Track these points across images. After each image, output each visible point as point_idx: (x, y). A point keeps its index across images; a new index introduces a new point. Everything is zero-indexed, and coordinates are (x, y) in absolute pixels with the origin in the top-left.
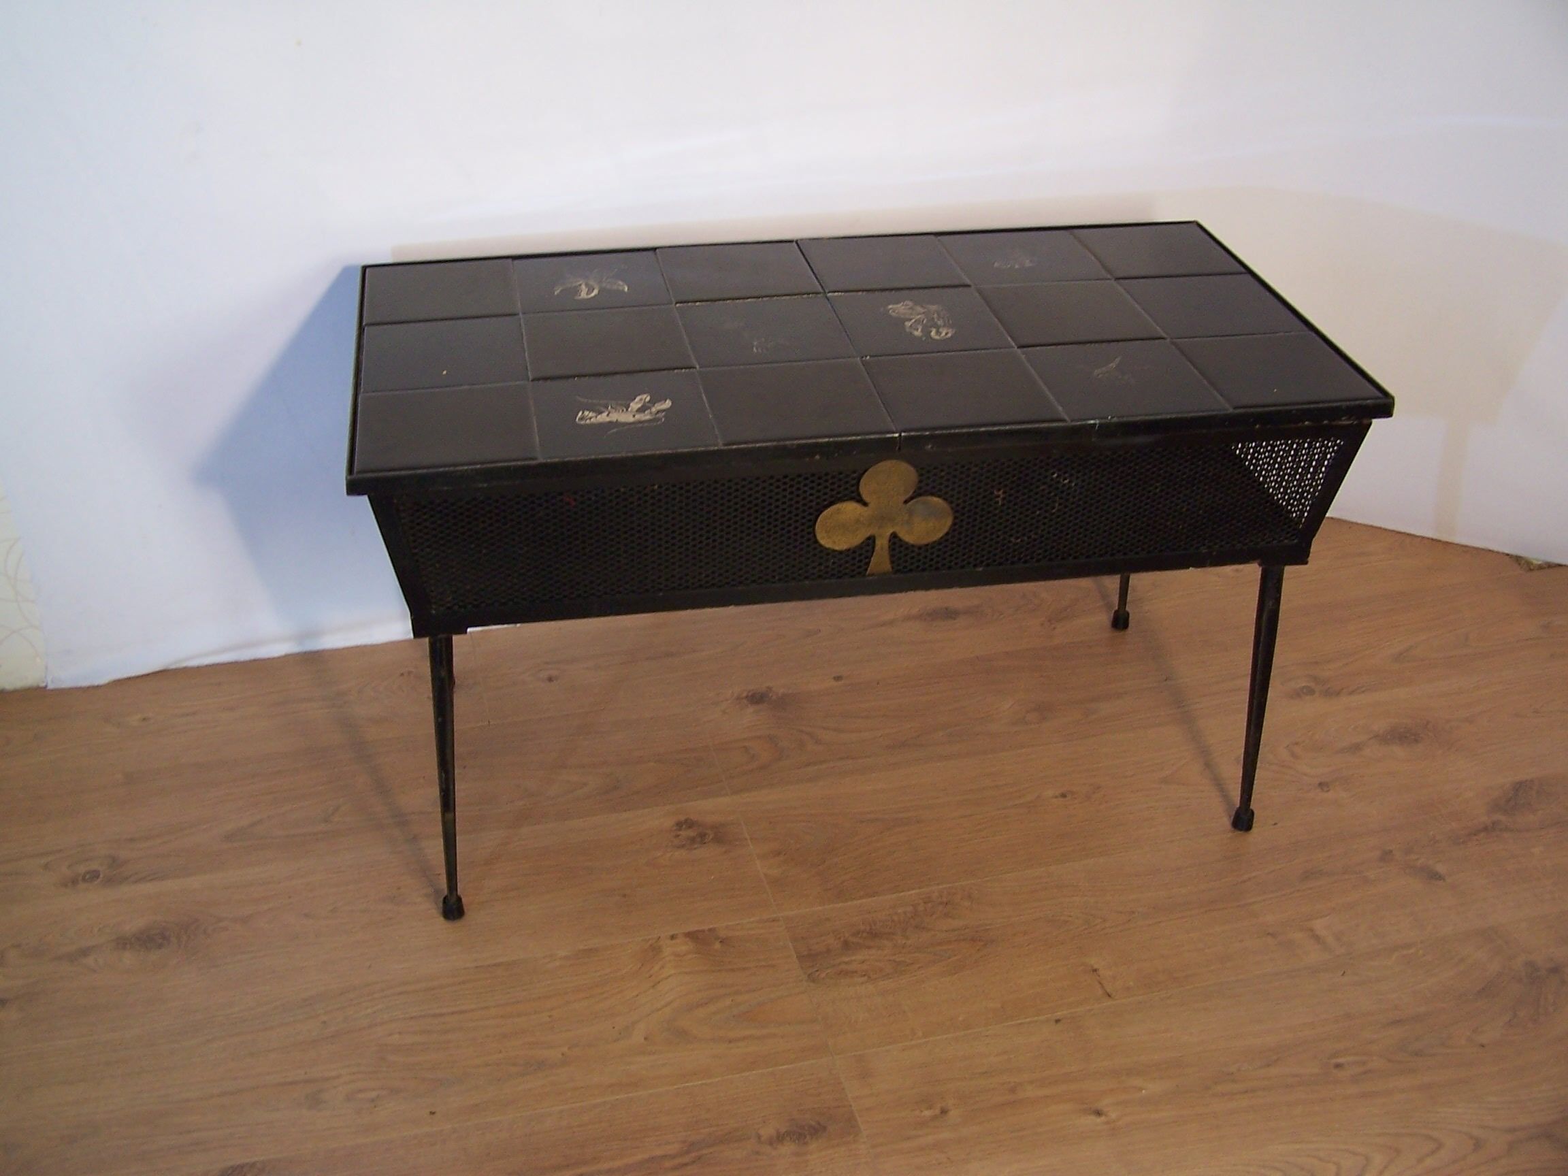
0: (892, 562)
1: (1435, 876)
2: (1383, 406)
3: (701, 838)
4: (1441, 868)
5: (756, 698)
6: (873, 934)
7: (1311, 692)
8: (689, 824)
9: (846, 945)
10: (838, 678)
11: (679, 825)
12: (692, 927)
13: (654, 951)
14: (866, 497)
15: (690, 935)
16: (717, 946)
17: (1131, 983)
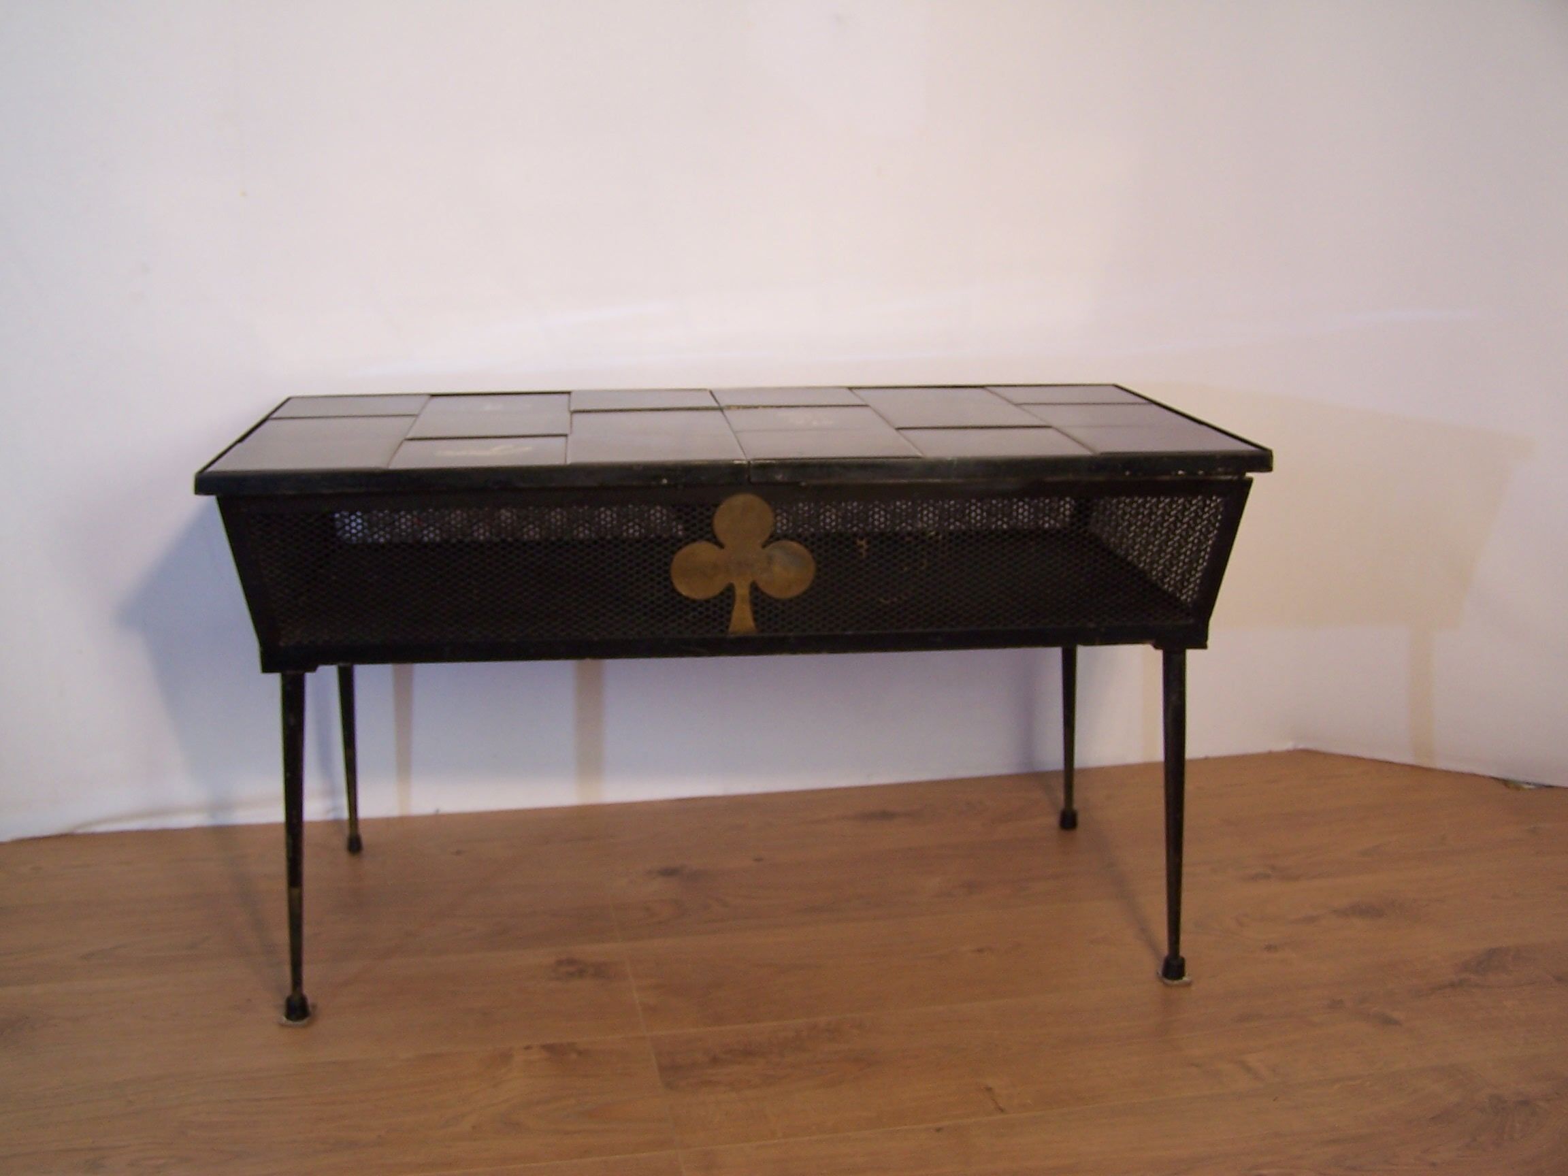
0: (755, 620)
1: (1388, 1021)
2: (1262, 460)
3: (581, 973)
4: (1396, 1015)
5: (669, 873)
6: (748, 1053)
7: (1267, 877)
8: (571, 962)
9: (715, 1061)
10: (758, 860)
11: (560, 963)
12: (551, 1041)
13: (505, 1058)
14: (721, 538)
15: (549, 1048)
16: (574, 1056)
17: (1029, 1101)
